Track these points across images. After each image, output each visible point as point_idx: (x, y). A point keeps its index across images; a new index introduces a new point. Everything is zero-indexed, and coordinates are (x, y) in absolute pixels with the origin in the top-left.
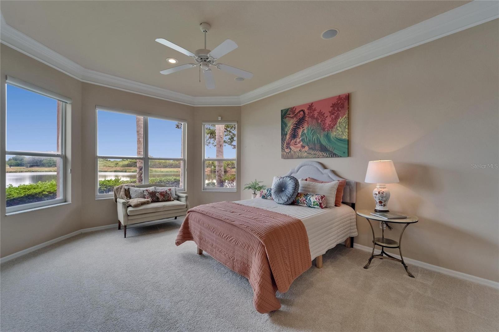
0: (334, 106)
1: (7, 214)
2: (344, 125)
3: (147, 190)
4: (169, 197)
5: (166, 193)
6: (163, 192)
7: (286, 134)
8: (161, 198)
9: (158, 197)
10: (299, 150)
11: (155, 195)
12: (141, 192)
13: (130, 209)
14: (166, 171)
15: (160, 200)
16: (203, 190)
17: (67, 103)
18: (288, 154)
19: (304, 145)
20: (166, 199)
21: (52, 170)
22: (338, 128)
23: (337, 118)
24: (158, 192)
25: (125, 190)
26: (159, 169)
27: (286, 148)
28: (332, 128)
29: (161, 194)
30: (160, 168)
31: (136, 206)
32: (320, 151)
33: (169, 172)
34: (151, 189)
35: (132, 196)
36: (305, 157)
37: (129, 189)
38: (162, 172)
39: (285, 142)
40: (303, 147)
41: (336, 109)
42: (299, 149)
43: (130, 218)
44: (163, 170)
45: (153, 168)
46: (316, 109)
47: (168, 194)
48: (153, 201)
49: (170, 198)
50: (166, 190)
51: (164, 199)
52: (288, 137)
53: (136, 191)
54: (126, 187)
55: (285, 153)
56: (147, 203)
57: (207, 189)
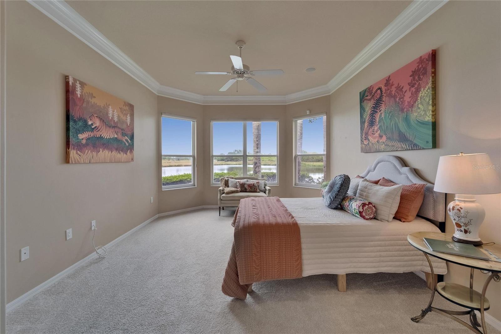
0: (414, 73)
1: (163, 190)
2: (427, 100)
3: (239, 182)
4: (255, 189)
5: (254, 185)
6: (251, 184)
7: (365, 122)
8: (248, 189)
9: (246, 188)
10: (377, 142)
11: (244, 186)
12: (235, 183)
13: (224, 195)
14: (318, 165)
15: (248, 191)
16: (295, 185)
17: (194, 121)
18: (366, 146)
19: (381, 134)
20: (253, 190)
21: (237, 164)
22: (420, 106)
23: (418, 90)
24: (247, 184)
25: (226, 181)
26: (312, 163)
27: (365, 139)
28: (412, 106)
29: (250, 186)
30: (313, 161)
31: (228, 193)
32: (398, 142)
33: (321, 166)
34: (242, 181)
35: (230, 185)
36: (383, 150)
37: (228, 179)
38: (315, 166)
39: (364, 132)
40: (381, 136)
41: (416, 78)
42: (376, 140)
43: (222, 202)
44: (315, 164)
45: (307, 162)
46: (393, 83)
47: (255, 186)
48: (241, 191)
49: (257, 190)
50: (254, 182)
51: (251, 190)
52: (366, 124)
53: (232, 182)
54: (226, 179)
55: (364, 145)
56: (237, 192)
57: (299, 185)
